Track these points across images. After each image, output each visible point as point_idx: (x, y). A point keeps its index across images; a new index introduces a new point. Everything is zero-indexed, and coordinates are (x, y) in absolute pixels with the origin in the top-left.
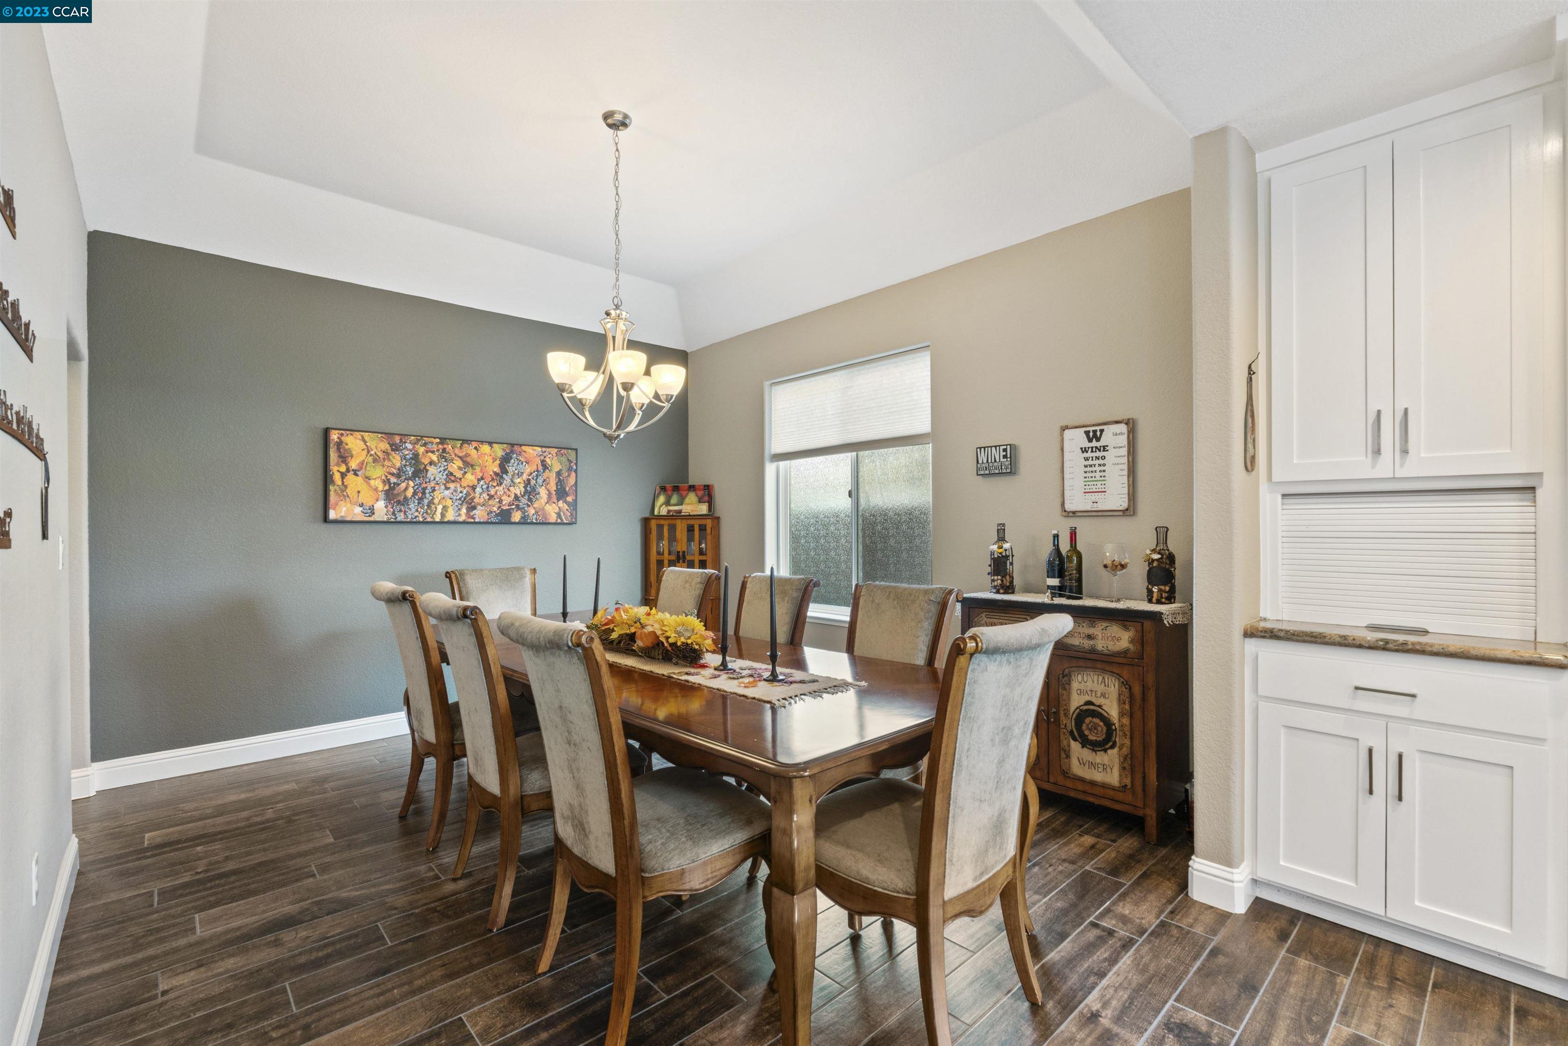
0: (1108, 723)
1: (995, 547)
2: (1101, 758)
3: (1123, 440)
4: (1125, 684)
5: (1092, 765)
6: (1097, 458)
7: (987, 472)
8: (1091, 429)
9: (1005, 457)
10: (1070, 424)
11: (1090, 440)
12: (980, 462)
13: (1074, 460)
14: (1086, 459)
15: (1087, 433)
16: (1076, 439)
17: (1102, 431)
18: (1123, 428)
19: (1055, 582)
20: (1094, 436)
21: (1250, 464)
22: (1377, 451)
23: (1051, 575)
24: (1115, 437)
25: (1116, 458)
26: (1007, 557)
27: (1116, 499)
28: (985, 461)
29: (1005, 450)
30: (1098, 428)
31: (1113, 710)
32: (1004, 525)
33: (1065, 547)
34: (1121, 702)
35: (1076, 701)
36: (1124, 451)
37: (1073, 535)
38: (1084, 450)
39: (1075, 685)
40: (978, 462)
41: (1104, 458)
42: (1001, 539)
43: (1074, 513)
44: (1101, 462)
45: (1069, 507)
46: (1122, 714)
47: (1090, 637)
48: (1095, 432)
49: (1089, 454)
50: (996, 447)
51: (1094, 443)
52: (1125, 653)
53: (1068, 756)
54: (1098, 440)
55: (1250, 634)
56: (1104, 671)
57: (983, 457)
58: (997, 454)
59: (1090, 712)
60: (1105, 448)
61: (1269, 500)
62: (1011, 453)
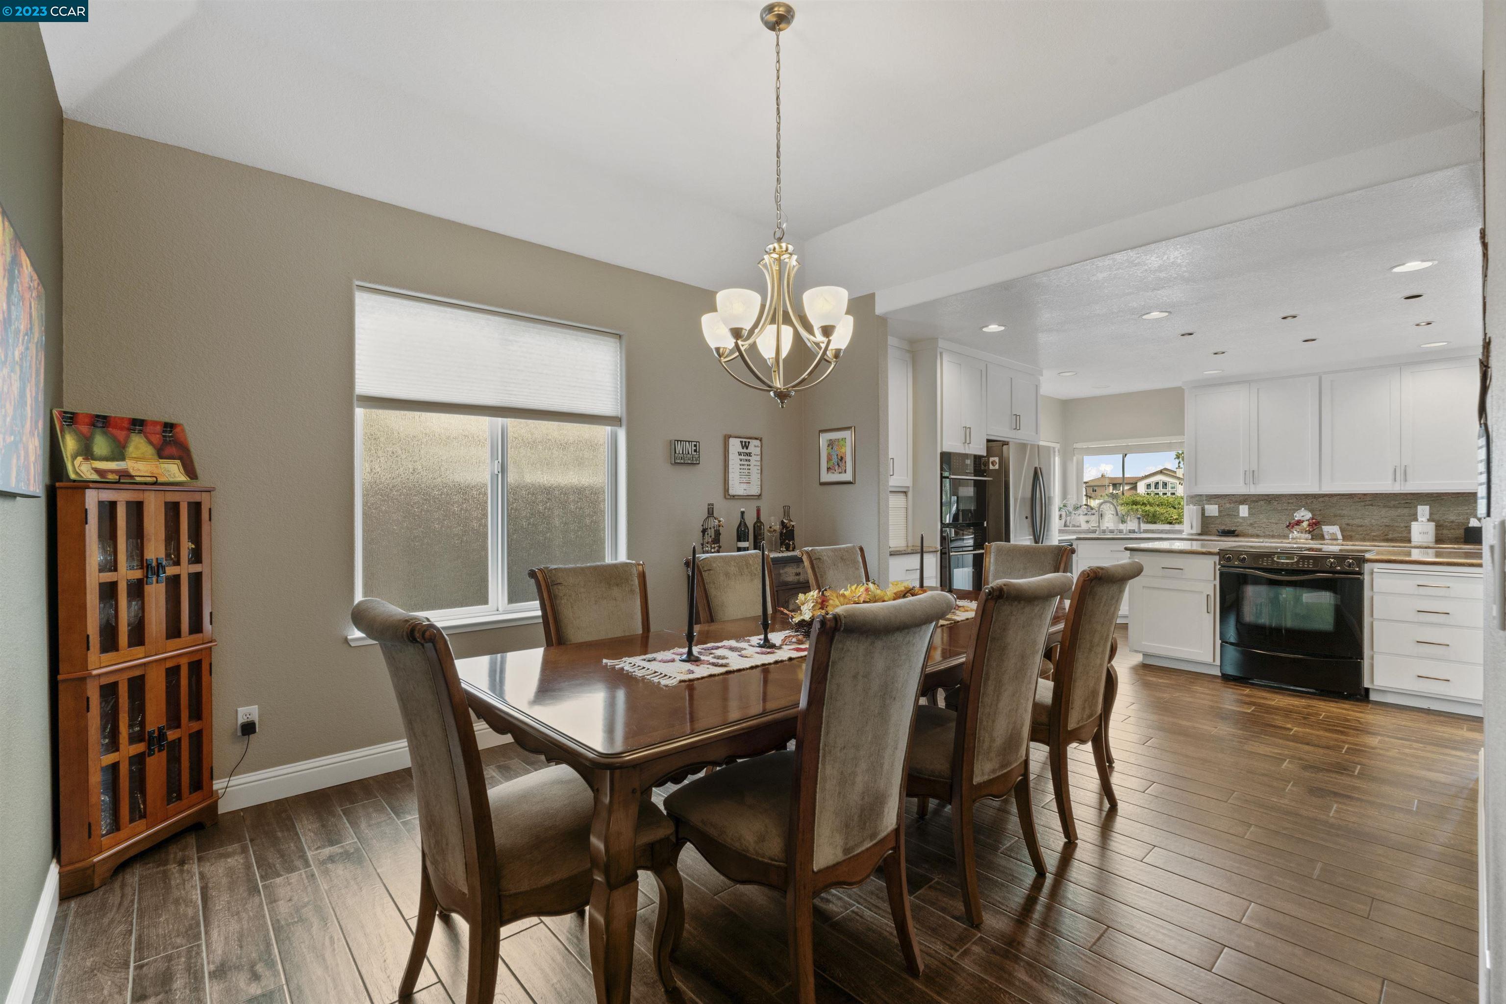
3: (758, 451)
6: (746, 460)
7: (682, 461)
8: (744, 440)
9: (695, 451)
10: (733, 434)
11: (743, 448)
12: (677, 452)
13: (734, 460)
14: (741, 460)
15: (741, 442)
16: (735, 445)
17: (749, 442)
18: (758, 443)
20: (745, 446)
24: (755, 447)
25: (755, 462)
27: (754, 489)
28: (681, 452)
29: (695, 446)
30: (747, 440)
32: (713, 505)
36: (759, 458)
37: (759, 511)
38: (740, 454)
40: (675, 453)
41: (749, 461)
42: (712, 515)
43: (734, 496)
44: (748, 463)
45: (731, 492)
48: (745, 442)
49: (742, 457)
50: (689, 442)
51: (745, 450)
54: (747, 448)
57: (679, 449)
58: (690, 448)
60: (749, 454)
62: (699, 449)
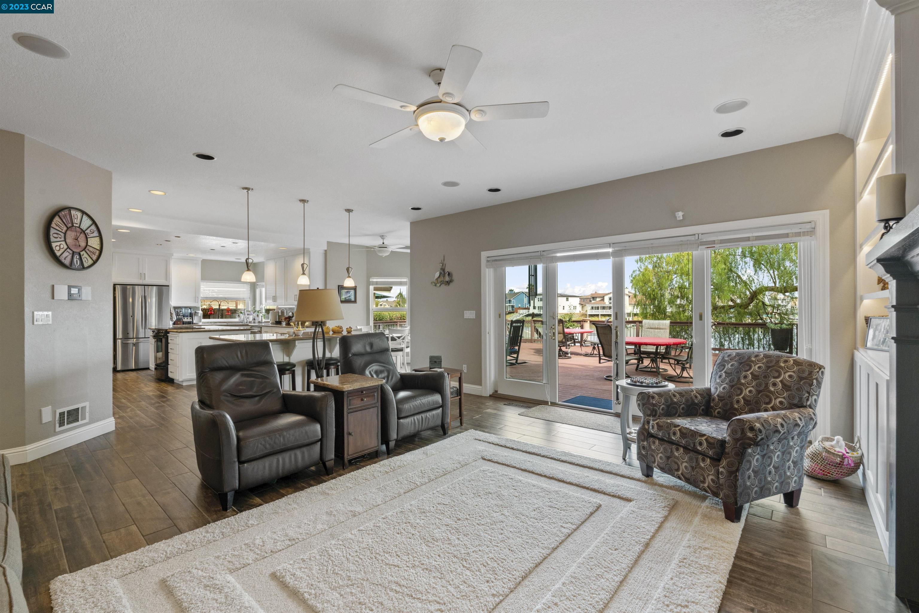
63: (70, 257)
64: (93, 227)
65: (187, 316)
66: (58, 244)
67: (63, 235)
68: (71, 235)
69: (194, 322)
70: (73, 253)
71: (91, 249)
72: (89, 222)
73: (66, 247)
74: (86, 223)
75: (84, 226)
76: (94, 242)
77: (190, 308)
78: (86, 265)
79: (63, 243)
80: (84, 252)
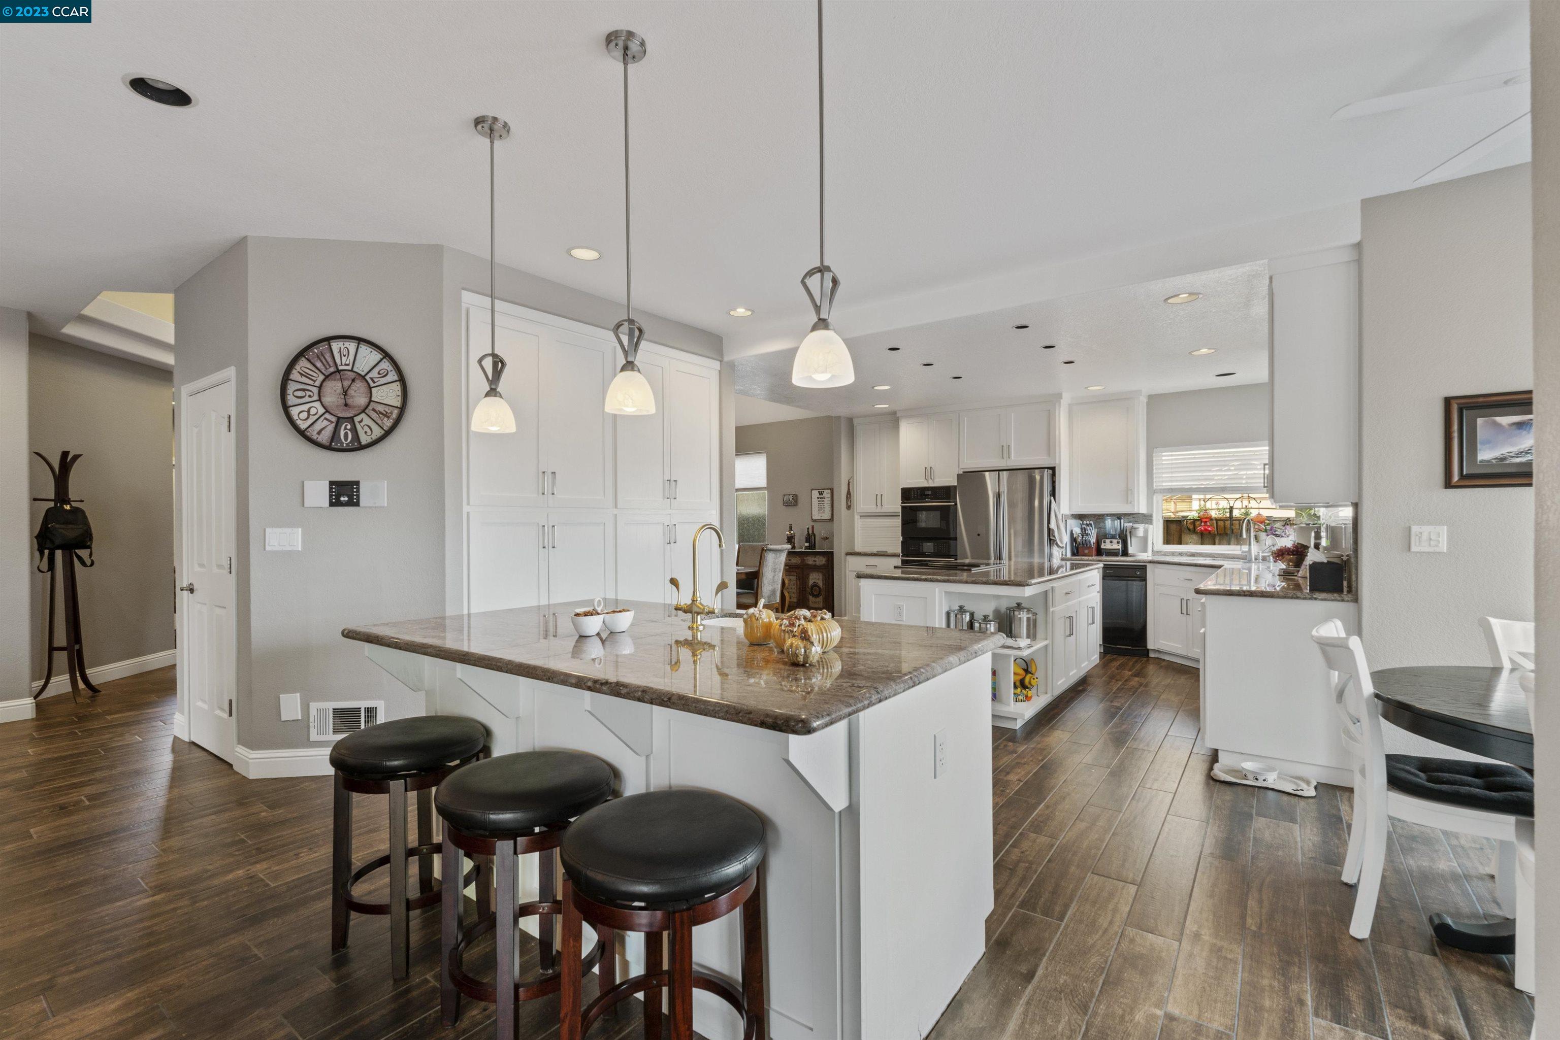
0: (819, 588)
1: (788, 533)
2: (818, 599)
3: (829, 495)
4: (824, 575)
5: (815, 602)
6: (822, 501)
8: (820, 491)
9: (793, 499)
10: (814, 488)
12: (785, 501)
13: (815, 501)
16: (815, 494)
17: (823, 492)
18: (829, 491)
19: (807, 544)
20: (821, 493)
21: (849, 507)
22: (877, 505)
23: (806, 542)
24: (827, 494)
25: (827, 501)
26: (793, 536)
27: (827, 516)
28: (787, 500)
29: (793, 496)
30: (822, 490)
31: (820, 584)
32: (792, 524)
33: (810, 532)
34: (823, 581)
35: (811, 582)
36: (830, 499)
37: (813, 527)
38: (818, 498)
39: (811, 577)
41: (824, 501)
42: (791, 529)
43: (815, 520)
45: (814, 518)
46: (823, 585)
47: (815, 561)
49: (820, 500)
50: (790, 495)
51: (821, 496)
52: (824, 564)
53: (809, 601)
55: (847, 554)
56: (818, 571)
57: (785, 499)
58: (790, 498)
59: (815, 585)
60: (824, 498)
61: (857, 517)
62: (796, 498)
63: (331, 428)
64: (386, 365)
65: (1113, 537)
66: (305, 407)
67: (315, 390)
68: (333, 389)
69: (1131, 550)
70: (340, 420)
71: (380, 408)
72: (376, 356)
73: (321, 410)
74: (367, 358)
75: (362, 367)
76: (388, 395)
77: (1119, 517)
78: (364, 439)
79: (317, 404)
80: (363, 416)
